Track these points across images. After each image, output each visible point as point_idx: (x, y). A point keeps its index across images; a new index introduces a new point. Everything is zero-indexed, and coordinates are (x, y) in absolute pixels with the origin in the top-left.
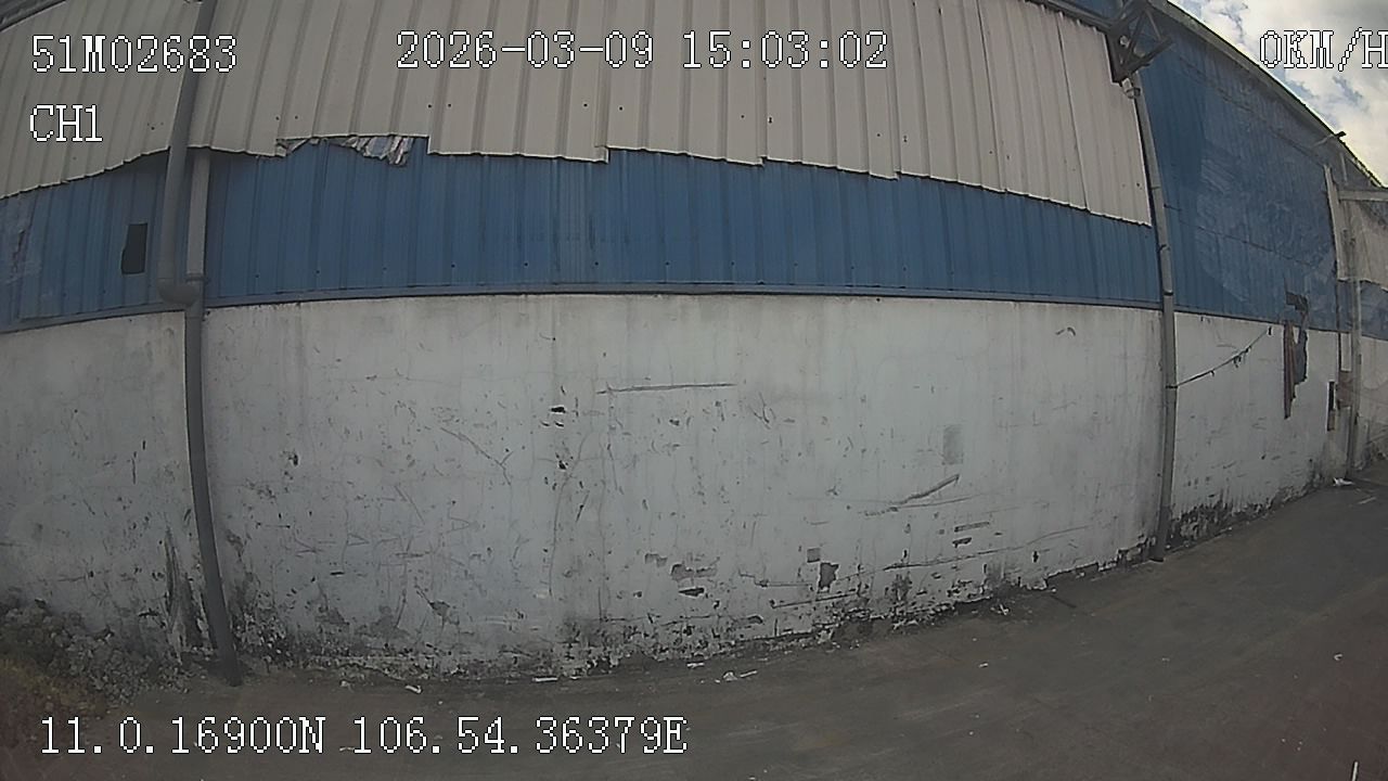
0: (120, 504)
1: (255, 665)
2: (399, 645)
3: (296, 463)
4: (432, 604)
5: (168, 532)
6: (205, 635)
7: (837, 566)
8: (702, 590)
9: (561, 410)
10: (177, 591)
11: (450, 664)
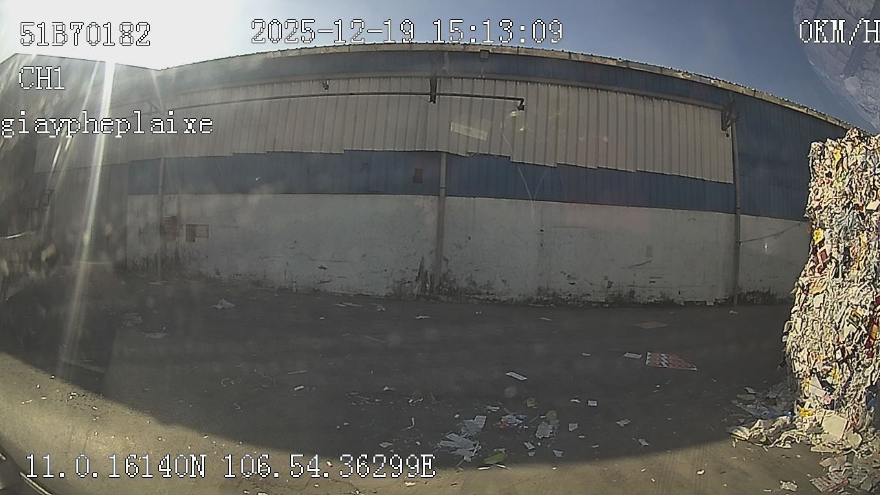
0: (405, 249)
1: (443, 298)
2: (491, 292)
3: (470, 238)
4: (503, 281)
5: (423, 258)
6: (428, 289)
7: (612, 283)
8: (574, 284)
9: (542, 231)
10: (421, 275)
11: (504, 299)
